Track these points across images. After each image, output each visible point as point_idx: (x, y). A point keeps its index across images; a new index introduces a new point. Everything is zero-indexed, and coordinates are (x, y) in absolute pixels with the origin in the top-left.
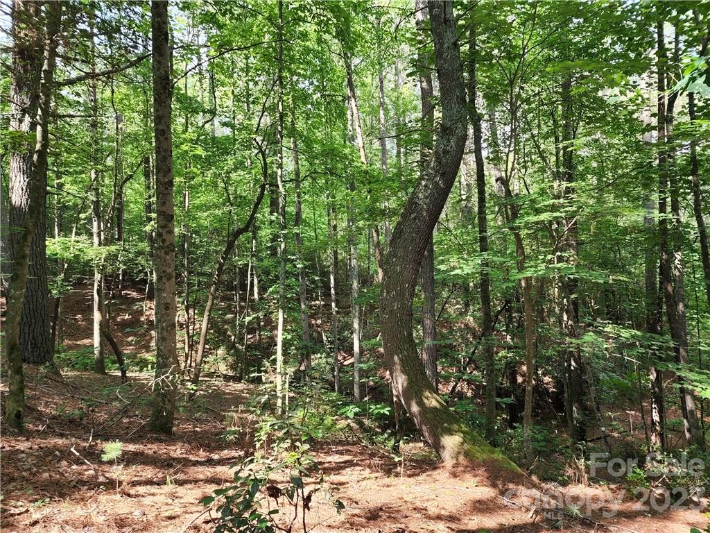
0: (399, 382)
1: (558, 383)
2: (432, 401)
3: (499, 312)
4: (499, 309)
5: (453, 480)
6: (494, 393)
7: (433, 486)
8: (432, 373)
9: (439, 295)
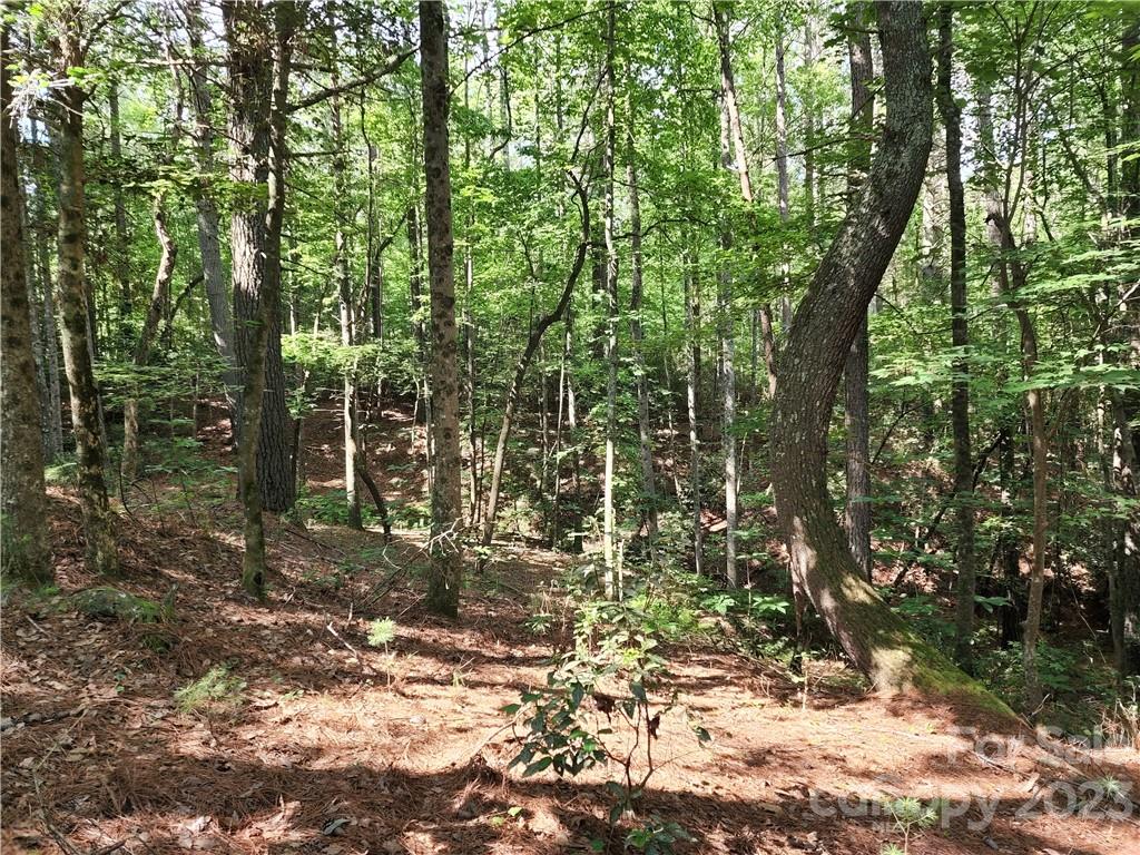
0: (801, 559)
1: (1098, 576)
2: (859, 593)
3: (988, 451)
4: (989, 446)
5: (892, 720)
6: (972, 587)
7: (858, 726)
8: (862, 549)
9: (877, 420)
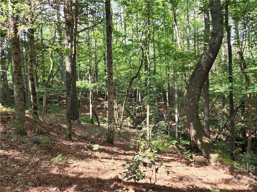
0: (193, 132)
2: (206, 140)
3: (238, 107)
4: (239, 106)
5: (214, 170)
6: (234, 139)
7: (206, 172)
8: (208, 130)
9: (211, 100)
